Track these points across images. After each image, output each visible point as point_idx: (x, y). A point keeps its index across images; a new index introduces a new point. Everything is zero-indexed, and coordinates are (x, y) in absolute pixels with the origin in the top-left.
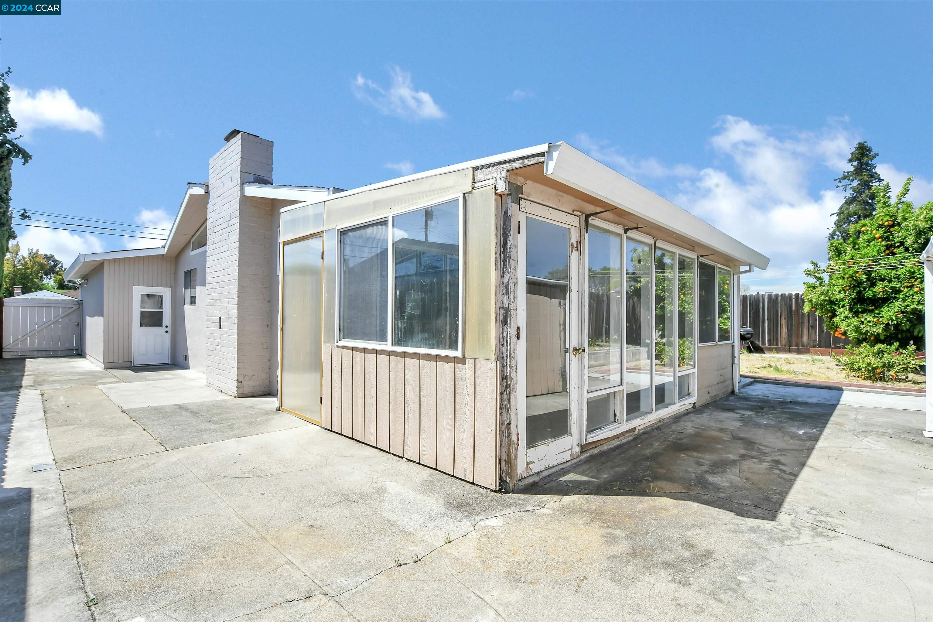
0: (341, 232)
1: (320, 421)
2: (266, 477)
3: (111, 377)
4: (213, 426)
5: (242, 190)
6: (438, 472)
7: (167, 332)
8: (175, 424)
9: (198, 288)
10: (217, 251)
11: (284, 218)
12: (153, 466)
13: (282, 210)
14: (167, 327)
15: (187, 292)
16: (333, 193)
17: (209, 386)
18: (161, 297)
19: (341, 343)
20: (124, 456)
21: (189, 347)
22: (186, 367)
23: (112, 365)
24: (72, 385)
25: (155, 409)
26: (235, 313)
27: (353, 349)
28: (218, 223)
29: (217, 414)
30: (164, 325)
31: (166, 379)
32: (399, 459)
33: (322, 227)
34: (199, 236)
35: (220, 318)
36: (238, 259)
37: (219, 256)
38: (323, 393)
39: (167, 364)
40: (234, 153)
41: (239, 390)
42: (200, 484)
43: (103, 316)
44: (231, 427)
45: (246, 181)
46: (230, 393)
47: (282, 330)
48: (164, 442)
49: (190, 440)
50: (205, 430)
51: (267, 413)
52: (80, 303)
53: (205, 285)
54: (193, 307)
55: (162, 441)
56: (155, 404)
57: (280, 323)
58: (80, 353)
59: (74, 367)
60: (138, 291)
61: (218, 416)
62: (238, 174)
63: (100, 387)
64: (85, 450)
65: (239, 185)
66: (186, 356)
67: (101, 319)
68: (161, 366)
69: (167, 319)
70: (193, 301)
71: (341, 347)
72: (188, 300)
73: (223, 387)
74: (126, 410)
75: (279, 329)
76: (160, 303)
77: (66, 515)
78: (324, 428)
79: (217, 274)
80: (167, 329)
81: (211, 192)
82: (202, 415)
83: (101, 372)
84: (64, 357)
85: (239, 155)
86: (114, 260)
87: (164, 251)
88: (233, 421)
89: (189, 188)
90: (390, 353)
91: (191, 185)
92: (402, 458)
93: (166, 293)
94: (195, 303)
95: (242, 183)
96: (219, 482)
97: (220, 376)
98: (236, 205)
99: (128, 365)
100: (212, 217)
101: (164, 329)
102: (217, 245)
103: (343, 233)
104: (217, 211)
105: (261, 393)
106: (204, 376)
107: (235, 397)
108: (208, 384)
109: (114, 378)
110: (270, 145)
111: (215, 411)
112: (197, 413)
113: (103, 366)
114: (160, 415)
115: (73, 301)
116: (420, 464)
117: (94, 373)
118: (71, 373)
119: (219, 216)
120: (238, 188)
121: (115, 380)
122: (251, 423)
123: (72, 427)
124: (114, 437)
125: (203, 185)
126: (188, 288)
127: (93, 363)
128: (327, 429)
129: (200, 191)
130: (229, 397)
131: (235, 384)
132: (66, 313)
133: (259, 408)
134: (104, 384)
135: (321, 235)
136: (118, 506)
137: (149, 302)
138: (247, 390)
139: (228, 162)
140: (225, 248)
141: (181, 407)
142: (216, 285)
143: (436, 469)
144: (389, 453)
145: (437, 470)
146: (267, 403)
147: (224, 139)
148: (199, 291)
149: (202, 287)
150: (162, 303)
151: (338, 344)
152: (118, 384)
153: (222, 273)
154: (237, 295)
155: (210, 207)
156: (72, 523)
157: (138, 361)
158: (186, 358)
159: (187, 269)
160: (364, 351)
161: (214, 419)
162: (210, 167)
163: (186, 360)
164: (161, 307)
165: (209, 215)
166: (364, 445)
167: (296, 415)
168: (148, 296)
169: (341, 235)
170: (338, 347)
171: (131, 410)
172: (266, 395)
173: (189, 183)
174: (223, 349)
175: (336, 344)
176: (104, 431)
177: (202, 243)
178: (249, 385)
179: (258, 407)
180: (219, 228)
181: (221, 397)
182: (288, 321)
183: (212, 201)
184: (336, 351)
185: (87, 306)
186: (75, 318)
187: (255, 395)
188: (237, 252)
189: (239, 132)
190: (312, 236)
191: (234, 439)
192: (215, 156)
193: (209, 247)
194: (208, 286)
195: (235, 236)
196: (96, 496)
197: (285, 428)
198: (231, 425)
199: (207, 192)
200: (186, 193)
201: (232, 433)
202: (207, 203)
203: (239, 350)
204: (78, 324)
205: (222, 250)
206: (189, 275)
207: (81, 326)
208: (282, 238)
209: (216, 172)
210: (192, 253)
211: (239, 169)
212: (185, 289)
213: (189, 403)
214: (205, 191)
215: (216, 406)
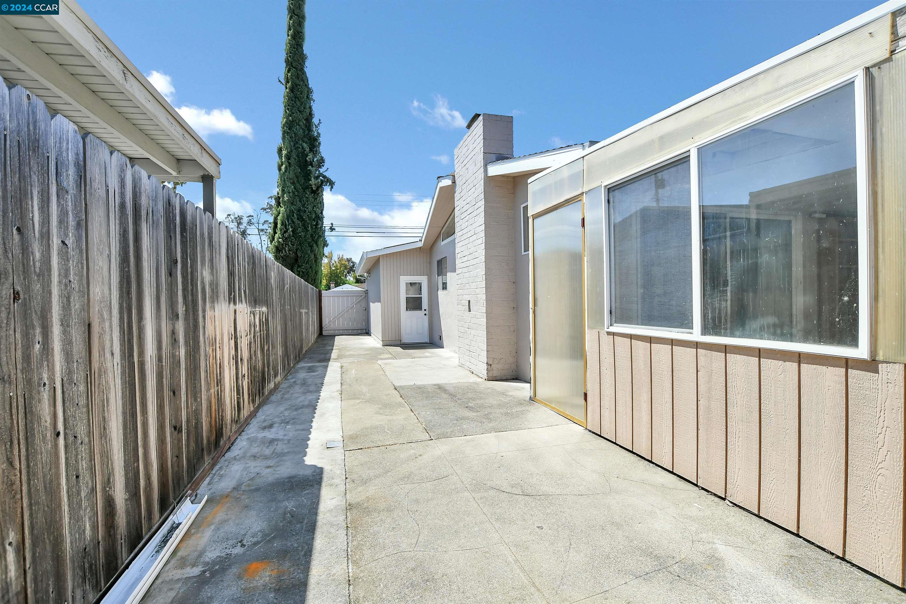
0: (609, 189)
1: (585, 422)
2: (538, 498)
3: (387, 353)
4: (471, 414)
5: (486, 171)
6: (801, 539)
7: (425, 314)
8: (437, 407)
9: (449, 274)
10: (465, 237)
11: (532, 188)
12: (420, 458)
13: (529, 181)
14: (425, 310)
15: (440, 280)
16: (590, 146)
17: (461, 366)
18: (420, 284)
19: (612, 329)
20: (396, 442)
21: (443, 329)
22: (440, 346)
23: (388, 343)
24: (362, 360)
25: (419, 388)
26: (483, 297)
27: (631, 337)
28: (464, 209)
29: (473, 399)
30: (423, 309)
31: (427, 357)
32: (717, 499)
33: (580, 189)
34: (447, 227)
35: (469, 301)
36: (484, 242)
37: (467, 241)
38: (588, 389)
39: (426, 343)
40: (477, 136)
41: (489, 373)
42: (466, 494)
43: (380, 302)
44: (487, 417)
45: (489, 162)
46: (481, 375)
47: (534, 312)
48: (428, 429)
49: (451, 429)
50: (463, 418)
51: (520, 403)
52: (366, 292)
53: (454, 271)
54: (445, 292)
55: (426, 426)
56: (419, 383)
57: (531, 305)
58: (368, 333)
59: (363, 344)
60: (404, 280)
61: (474, 402)
62: (481, 156)
63: (380, 362)
64: (366, 428)
65: (483, 167)
66: (440, 336)
67: (379, 304)
68: (422, 345)
69: (425, 304)
70: (445, 287)
71: (614, 334)
72: (440, 286)
73: (473, 368)
74: (398, 387)
75: (531, 311)
76: (419, 290)
77: (345, 512)
78: (590, 431)
79: (466, 259)
80: (426, 312)
81: (457, 182)
82: (459, 399)
83: (381, 348)
84: (358, 335)
85: (482, 137)
86: (387, 255)
87: (420, 244)
88: (489, 410)
89: (438, 182)
90: (697, 345)
91: (440, 178)
92: (724, 499)
93: (423, 280)
94: (446, 289)
95: (485, 165)
96: (486, 494)
97: (471, 358)
98: (481, 187)
99: (399, 343)
100: (459, 204)
101: (423, 312)
102: (464, 232)
103: (610, 189)
104: (464, 198)
105: (509, 377)
106: (456, 355)
107: (485, 380)
108: (460, 365)
109: (389, 354)
110: (509, 121)
111: (470, 395)
112: (454, 396)
113: (381, 343)
114: (424, 395)
115: (362, 291)
116: (761, 518)
117: (376, 349)
118: (361, 349)
119: (465, 203)
120: (482, 169)
121: (390, 356)
122: (507, 414)
123: (358, 401)
124: (387, 416)
125: (449, 177)
126: (441, 275)
127: (375, 340)
128: (594, 433)
129: (447, 182)
130: (479, 380)
131: (485, 366)
132: (358, 301)
133: (512, 396)
134: (382, 359)
135: (579, 199)
136: (389, 510)
137: (412, 289)
138: (495, 373)
139: (471, 147)
140: (472, 233)
141: (440, 387)
142: (465, 270)
143: (798, 535)
144: (696, 485)
145: (801, 537)
146: (517, 389)
147: (466, 127)
148: (450, 277)
149: (452, 273)
150: (421, 290)
151: (608, 330)
152: (392, 361)
153: (470, 257)
154: (484, 278)
155: (457, 196)
156: (349, 525)
157: (406, 340)
158: (440, 337)
159: (439, 258)
160: (650, 340)
161: (470, 405)
162: (455, 157)
163: (440, 340)
164: (420, 294)
165: (456, 203)
166: (651, 464)
167: (553, 409)
168: (411, 284)
169: (609, 193)
170: (609, 333)
171: (401, 387)
172: (513, 379)
173: (439, 177)
174: (473, 332)
175: (606, 330)
176: (380, 409)
177: (451, 232)
178: (498, 369)
179: (510, 394)
180: (465, 214)
181: (473, 379)
182: (539, 303)
183: (458, 189)
184: (606, 340)
185: (371, 295)
186: (364, 304)
187: (503, 379)
188: (483, 234)
189: (479, 115)
190: (567, 202)
191: (493, 434)
192: (460, 146)
193: (458, 234)
194: (458, 271)
195: (481, 219)
196: (371, 490)
197: (544, 425)
198: (487, 414)
199: (454, 182)
200: (436, 188)
201: (490, 425)
202: (455, 192)
203: (488, 333)
204: (366, 309)
205: (469, 235)
206: (440, 263)
207: (367, 310)
208: (530, 213)
209: (461, 161)
210: (443, 243)
211: (482, 151)
212: (438, 276)
213: (446, 384)
214: (452, 181)
215: (470, 389)
